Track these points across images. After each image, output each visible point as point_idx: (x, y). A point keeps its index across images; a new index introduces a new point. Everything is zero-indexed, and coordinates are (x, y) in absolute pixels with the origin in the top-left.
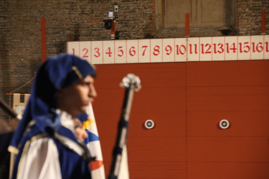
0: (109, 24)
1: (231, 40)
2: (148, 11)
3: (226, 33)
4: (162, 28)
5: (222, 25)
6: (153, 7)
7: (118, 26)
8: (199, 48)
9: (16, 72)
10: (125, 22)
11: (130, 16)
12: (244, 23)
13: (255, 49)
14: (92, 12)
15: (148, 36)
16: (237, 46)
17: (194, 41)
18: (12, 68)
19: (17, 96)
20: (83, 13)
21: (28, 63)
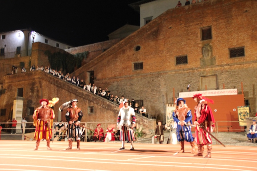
0: (188, 88)
1: (217, 91)
2: (198, 85)
3: (216, 89)
4: (202, 89)
5: (216, 88)
6: (199, 84)
7: (191, 89)
8: (209, 93)
9: (169, 100)
10: (193, 88)
11: (194, 86)
12: (221, 87)
13: (222, 93)
14: (185, 86)
15: (198, 90)
16: (218, 92)
17: (208, 91)
18: (168, 99)
19: (167, 105)
20: (183, 86)
21: (172, 98)
